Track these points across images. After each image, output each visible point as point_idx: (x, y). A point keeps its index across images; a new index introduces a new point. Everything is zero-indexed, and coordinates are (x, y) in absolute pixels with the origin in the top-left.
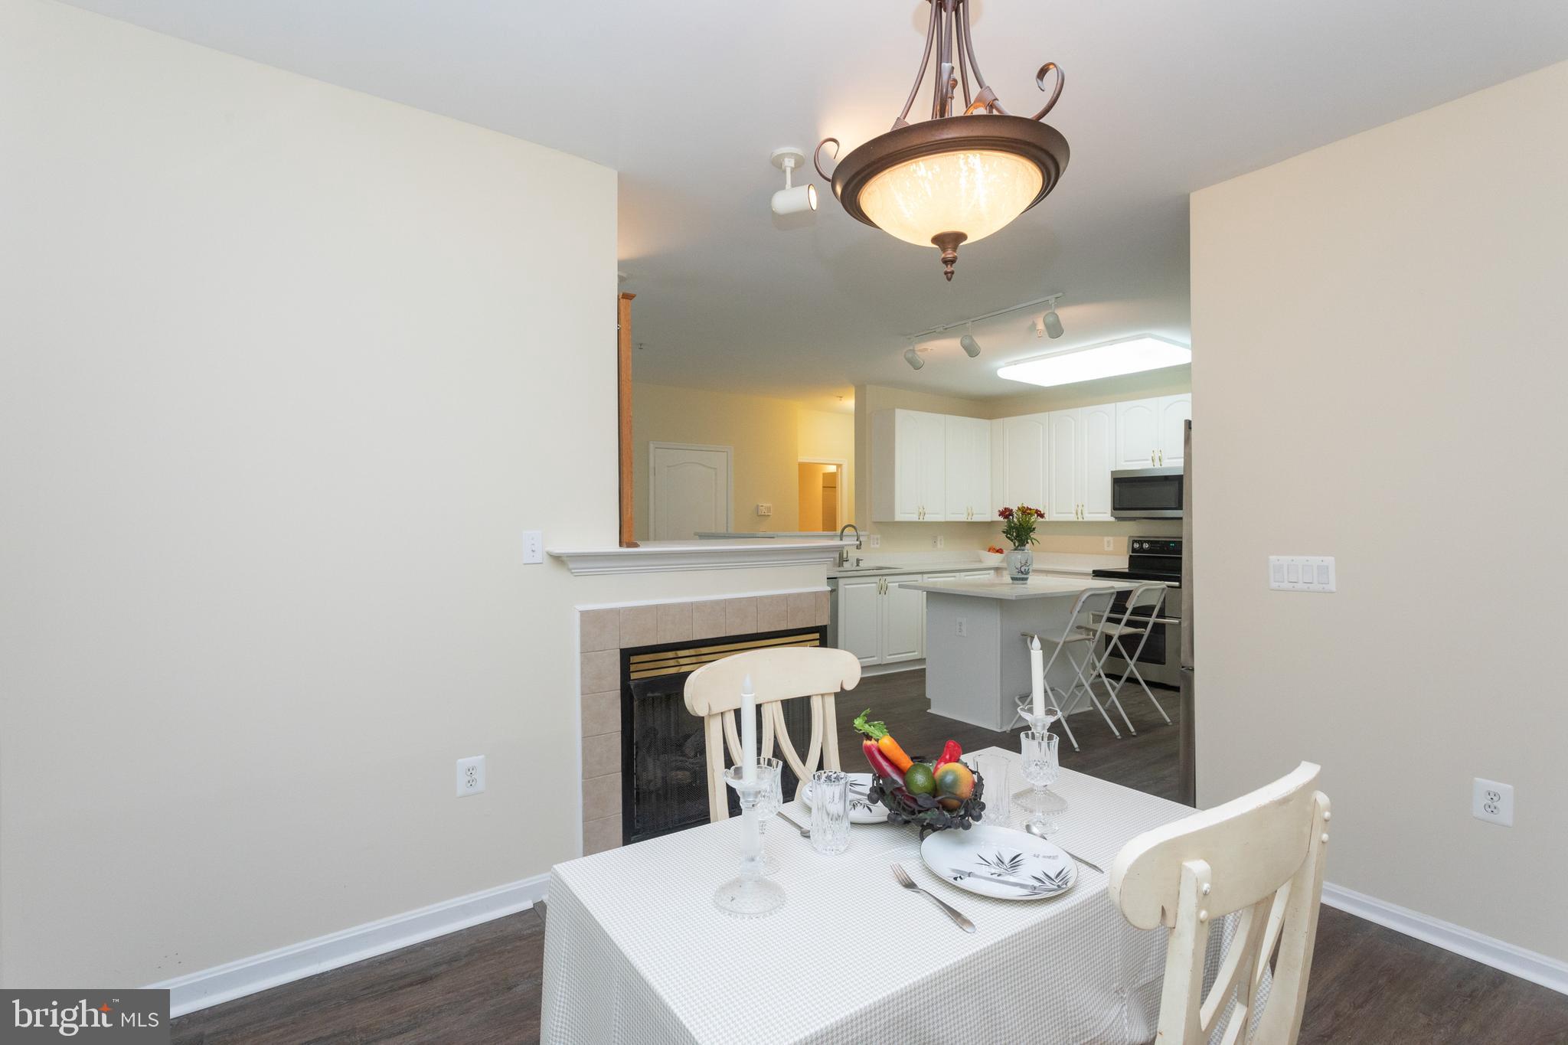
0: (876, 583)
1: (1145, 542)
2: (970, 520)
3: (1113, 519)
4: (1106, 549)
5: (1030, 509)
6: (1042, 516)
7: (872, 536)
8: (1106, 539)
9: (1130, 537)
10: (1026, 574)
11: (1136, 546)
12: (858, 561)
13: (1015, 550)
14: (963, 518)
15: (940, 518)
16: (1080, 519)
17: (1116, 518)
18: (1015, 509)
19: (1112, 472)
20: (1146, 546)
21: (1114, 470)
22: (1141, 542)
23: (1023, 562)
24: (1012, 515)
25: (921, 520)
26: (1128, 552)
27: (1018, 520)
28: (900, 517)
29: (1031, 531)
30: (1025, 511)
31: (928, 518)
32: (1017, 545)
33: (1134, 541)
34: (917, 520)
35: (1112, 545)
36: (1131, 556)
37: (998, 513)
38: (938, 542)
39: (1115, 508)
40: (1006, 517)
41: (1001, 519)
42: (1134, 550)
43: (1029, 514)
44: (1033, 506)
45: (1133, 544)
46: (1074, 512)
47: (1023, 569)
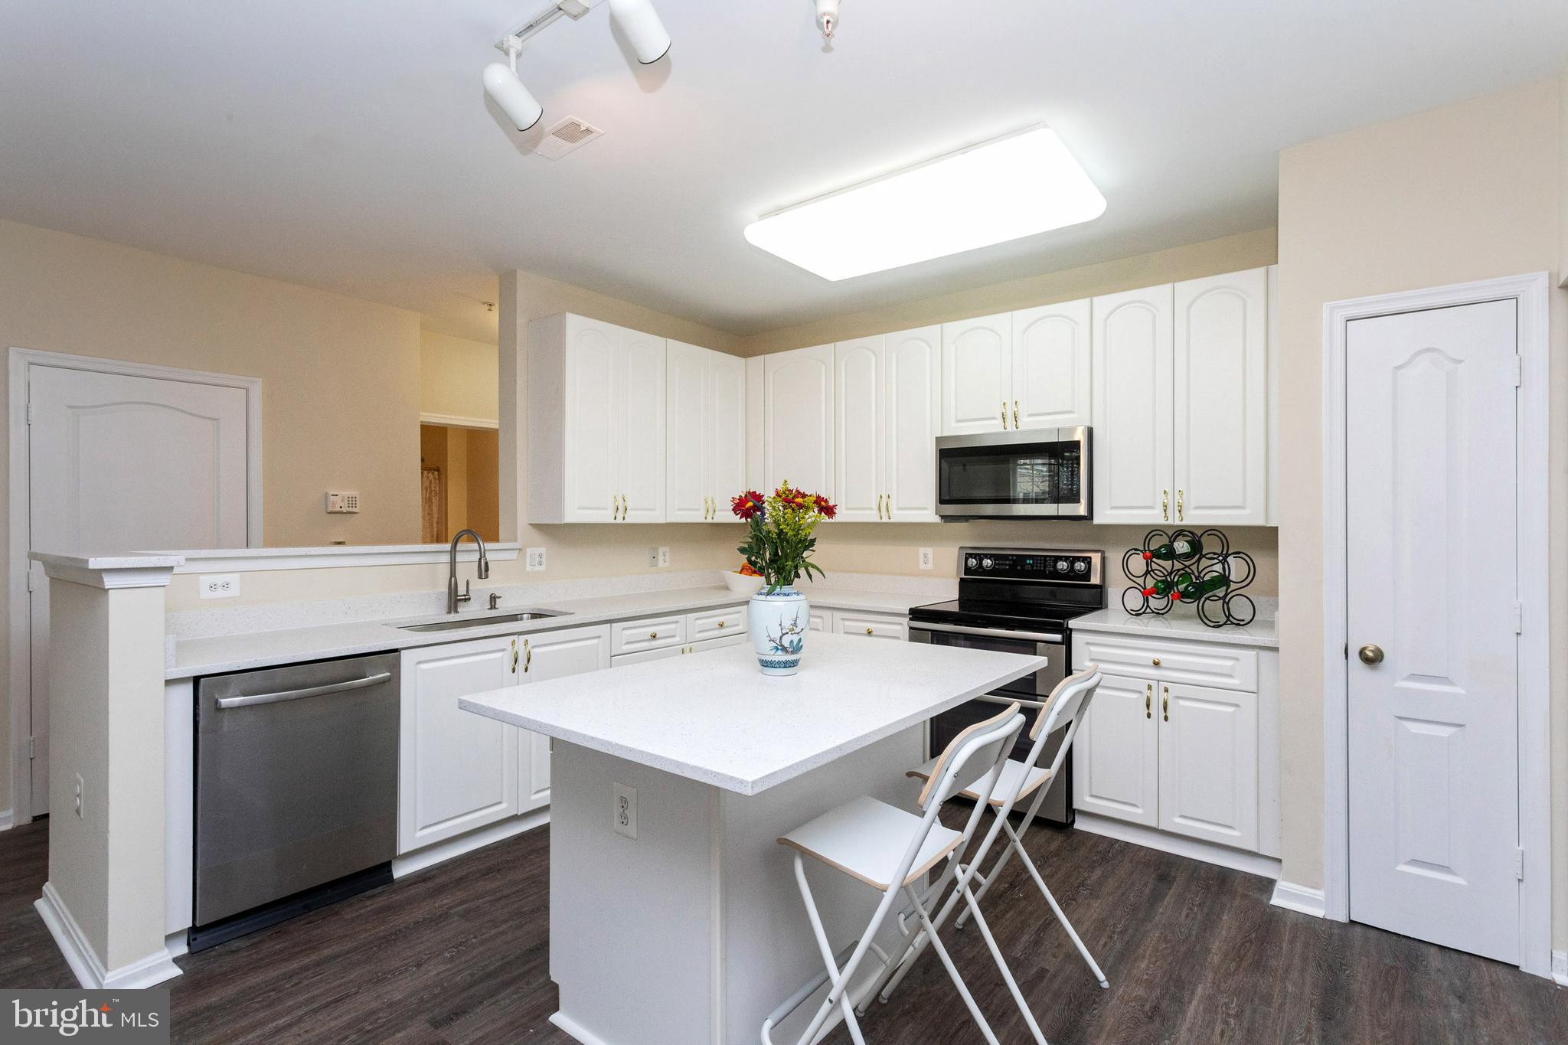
0: (503, 650)
1: (986, 556)
2: (709, 520)
3: (937, 519)
4: (922, 566)
5: (804, 496)
6: (829, 511)
7: (529, 551)
8: (922, 550)
9: (961, 548)
10: (793, 653)
11: (972, 562)
12: (493, 599)
13: (769, 594)
14: (698, 517)
15: (657, 517)
16: (885, 520)
17: (943, 517)
18: (769, 494)
19: (938, 439)
20: (987, 562)
21: (940, 436)
22: (980, 558)
23: (787, 624)
24: (761, 509)
25: (619, 520)
26: (958, 573)
27: (777, 523)
28: (573, 514)
29: (806, 548)
30: (791, 500)
31: (632, 517)
32: (773, 580)
33: (968, 556)
34: (612, 521)
35: (931, 562)
36: (961, 579)
37: (730, 506)
38: (661, 558)
39: (942, 501)
40: (746, 514)
41: (736, 519)
42: (968, 570)
43: (800, 506)
44: (810, 489)
45: (966, 560)
46: (875, 506)
47: (786, 642)
